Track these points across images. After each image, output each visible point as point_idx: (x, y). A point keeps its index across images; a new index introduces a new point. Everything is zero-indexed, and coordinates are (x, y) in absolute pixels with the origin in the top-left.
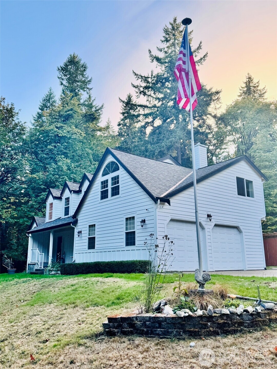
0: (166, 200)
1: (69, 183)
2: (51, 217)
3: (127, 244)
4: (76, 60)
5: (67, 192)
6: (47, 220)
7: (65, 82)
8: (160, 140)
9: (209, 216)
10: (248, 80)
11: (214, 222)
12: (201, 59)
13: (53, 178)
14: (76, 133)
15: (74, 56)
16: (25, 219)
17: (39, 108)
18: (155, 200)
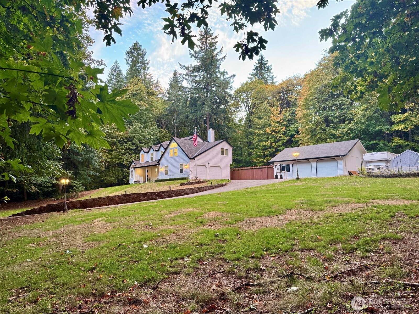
0: (193, 159)
1: (153, 146)
2: (142, 160)
3: (181, 173)
4: (138, 46)
5: (152, 150)
6: (141, 162)
7: (130, 63)
8: (196, 110)
9: (209, 163)
10: (260, 58)
11: (210, 165)
12: (222, 58)
13: (132, 135)
14: (143, 106)
15: (136, 44)
16: (116, 159)
17: (108, 76)
18: (190, 159)
